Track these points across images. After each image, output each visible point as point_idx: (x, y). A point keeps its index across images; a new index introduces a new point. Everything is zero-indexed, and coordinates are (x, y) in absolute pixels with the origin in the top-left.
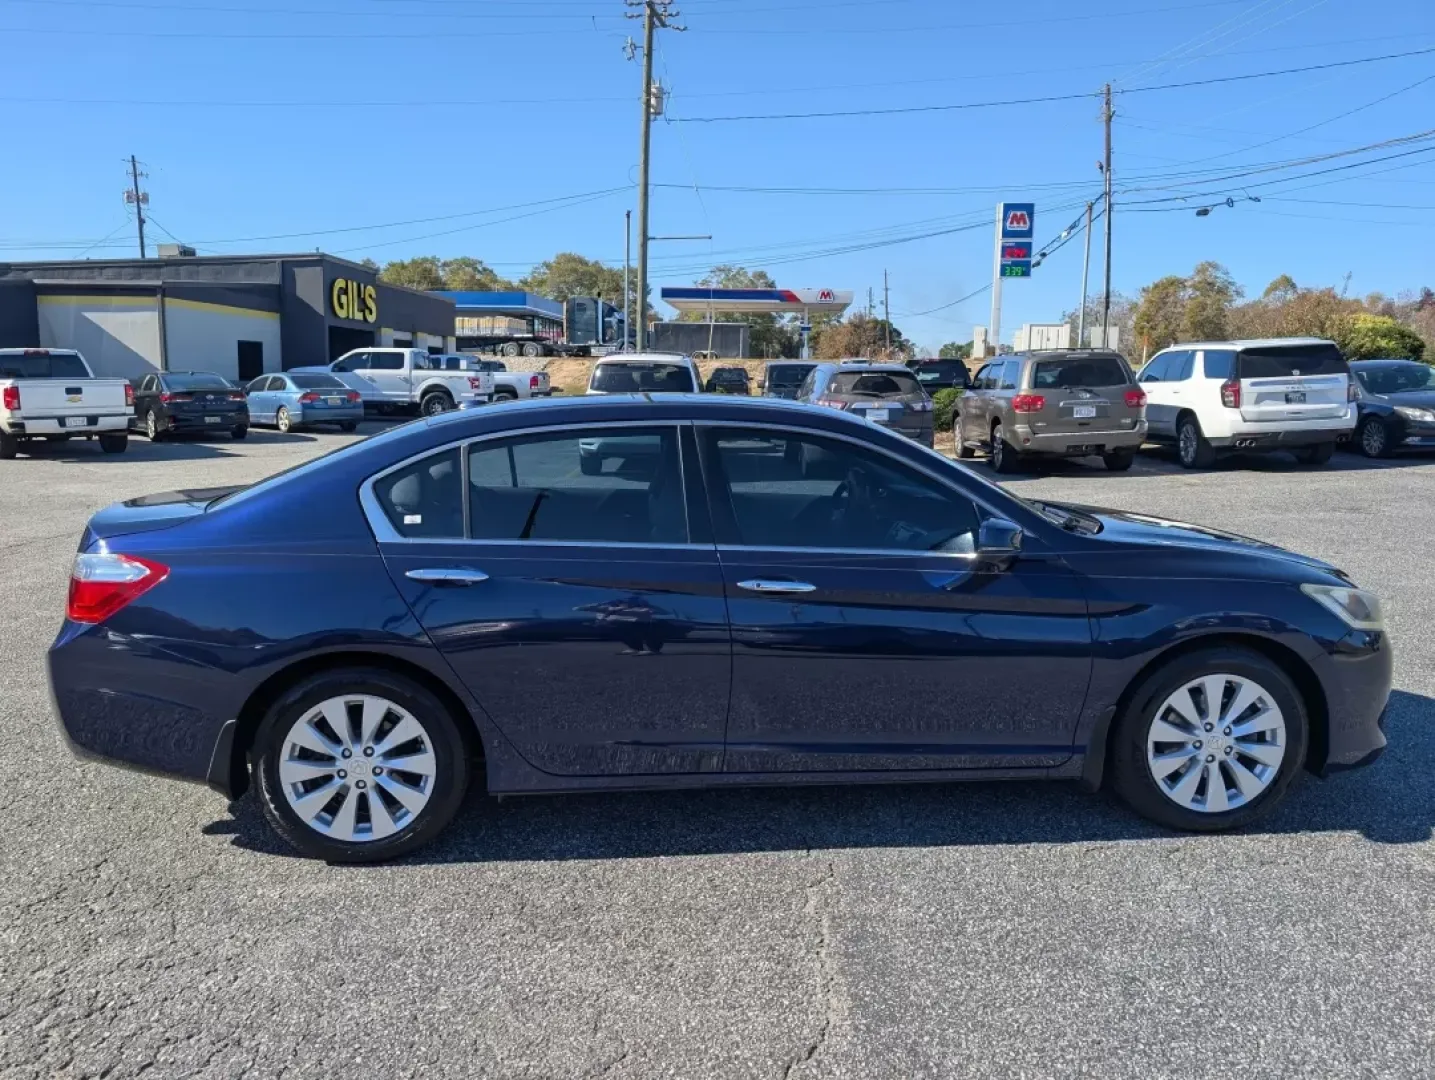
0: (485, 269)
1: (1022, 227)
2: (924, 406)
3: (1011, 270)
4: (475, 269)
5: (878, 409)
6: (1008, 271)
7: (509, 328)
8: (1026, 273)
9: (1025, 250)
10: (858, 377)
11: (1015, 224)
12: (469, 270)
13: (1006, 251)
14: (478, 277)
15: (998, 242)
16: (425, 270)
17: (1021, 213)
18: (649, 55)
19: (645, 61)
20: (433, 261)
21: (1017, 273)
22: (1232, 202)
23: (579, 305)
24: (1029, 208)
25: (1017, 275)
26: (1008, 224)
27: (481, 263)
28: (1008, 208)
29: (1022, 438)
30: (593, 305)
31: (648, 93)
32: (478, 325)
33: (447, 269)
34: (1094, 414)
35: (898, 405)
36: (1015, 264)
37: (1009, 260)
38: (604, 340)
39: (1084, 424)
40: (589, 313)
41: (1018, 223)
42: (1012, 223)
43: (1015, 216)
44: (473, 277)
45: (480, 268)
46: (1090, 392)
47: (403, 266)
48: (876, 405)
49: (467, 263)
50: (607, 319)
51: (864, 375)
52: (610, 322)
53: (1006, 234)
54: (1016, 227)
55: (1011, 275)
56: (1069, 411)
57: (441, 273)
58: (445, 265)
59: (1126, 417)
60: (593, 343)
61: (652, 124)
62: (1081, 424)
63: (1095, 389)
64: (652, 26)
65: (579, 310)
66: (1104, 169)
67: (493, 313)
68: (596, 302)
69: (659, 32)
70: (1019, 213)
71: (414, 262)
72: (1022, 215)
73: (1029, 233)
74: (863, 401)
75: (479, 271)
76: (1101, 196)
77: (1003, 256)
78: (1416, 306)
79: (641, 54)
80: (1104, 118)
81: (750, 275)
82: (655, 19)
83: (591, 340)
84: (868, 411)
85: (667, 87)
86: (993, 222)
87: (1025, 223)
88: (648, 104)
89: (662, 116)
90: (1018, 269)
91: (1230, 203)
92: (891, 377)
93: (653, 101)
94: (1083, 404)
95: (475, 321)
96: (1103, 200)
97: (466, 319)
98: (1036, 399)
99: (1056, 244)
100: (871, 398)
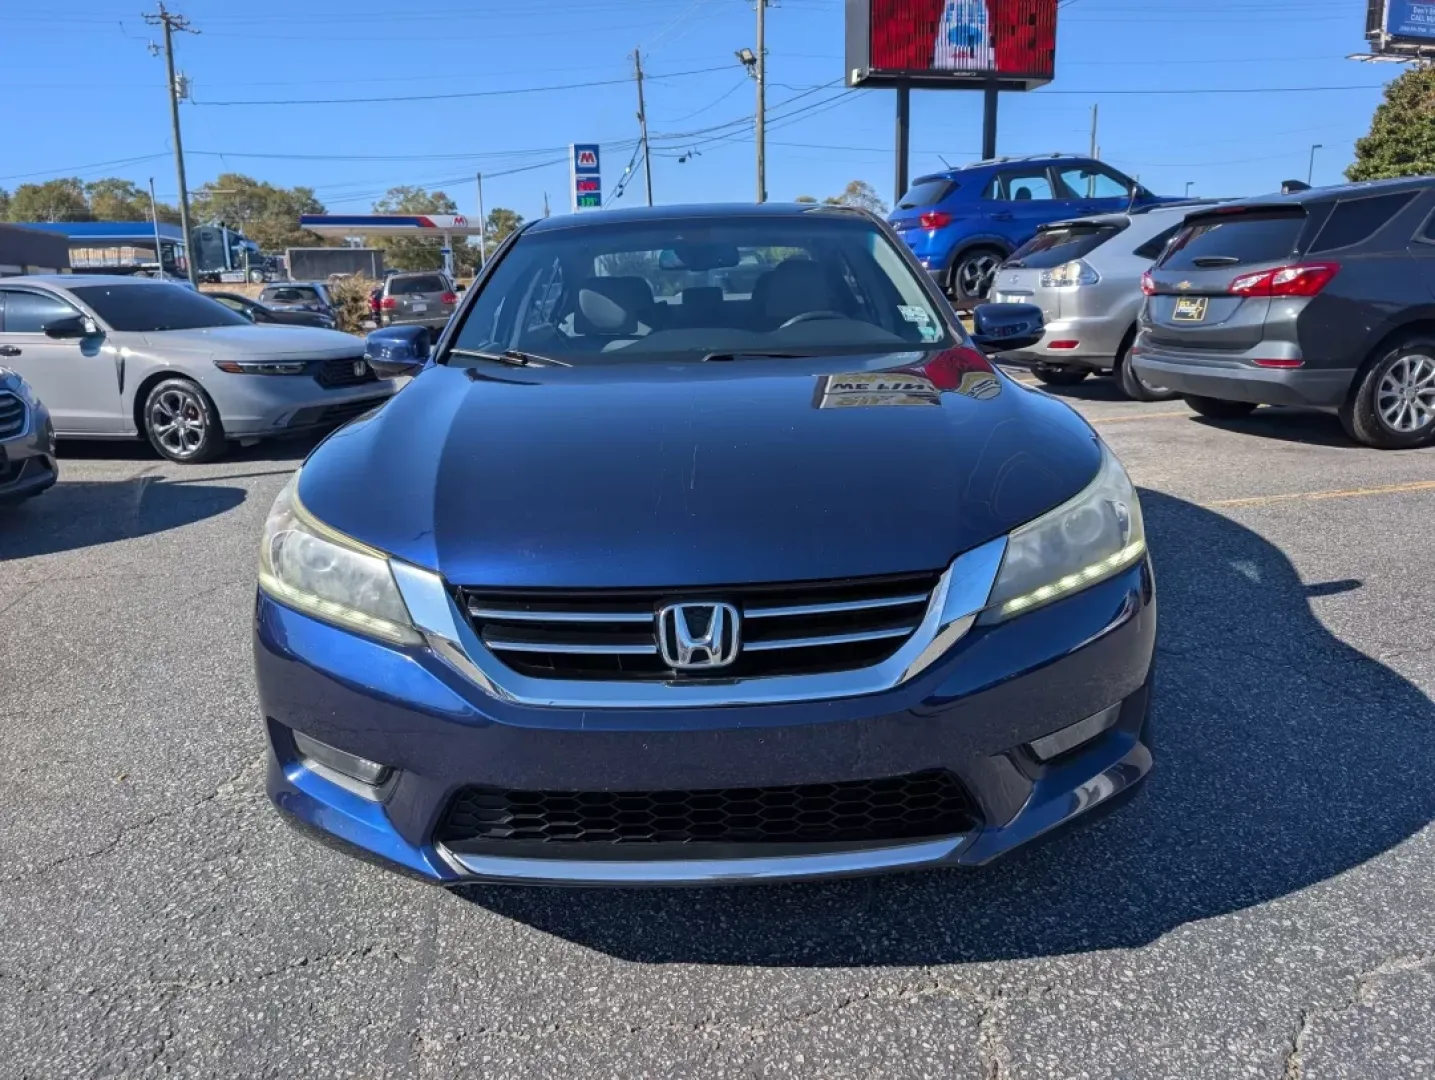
0: (138, 192)
1: (592, 164)
3: (585, 199)
4: (127, 191)
6: (583, 200)
7: (136, 258)
9: (596, 183)
11: (585, 162)
12: (119, 192)
13: (580, 185)
14: (130, 200)
15: (574, 177)
16: (61, 194)
17: (588, 152)
18: (170, 54)
19: (166, 58)
20: (75, 183)
21: (591, 203)
23: (204, 234)
24: (595, 148)
26: (579, 161)
27: (133, 184)
28: (578, 148)
30: (218, 234)
31: (172, 81)
32: (104, 256)
33: (94, 192)
36: (588, 195)
37: (583, 192)
38: (233, 267)
40: (215, 242)
41: (588, 161)
42: (582, 160)
43: (584, 156)
44: (122, 202)
45: (133, 191)
47: (35, 190)
49: (114, 184)
50: (234, 248)
52: (236, 251)
53: (579, 170)
54: (585, 164)
55: (586, 205)
57: (86, 196)
58: (90, 187)
60: (222, 270)
61: (180, 107)
64: (169, 31)
65: (205, 239)
66: (641, 118)
67: (119, 243)
68: (221, 232)
69: (176, 35)
70: (587, 152)
71: (48, 186)
72: (590, 154)
73: (596, 170)
75: (131, 194)
76: (642, 140)
77: (578, 189)
79: (163, 52)
80: (636, 77)
81: (429, 196)
82: (170, 25)
83: (220, 266)
85: (188, 77)
86: (568, 159)
87: (593, 160)
88: (174, 91)
89: (189, 100)
90: (592, 200)
93: (178, 88)
95: (100, 252)
97: (91, 250)
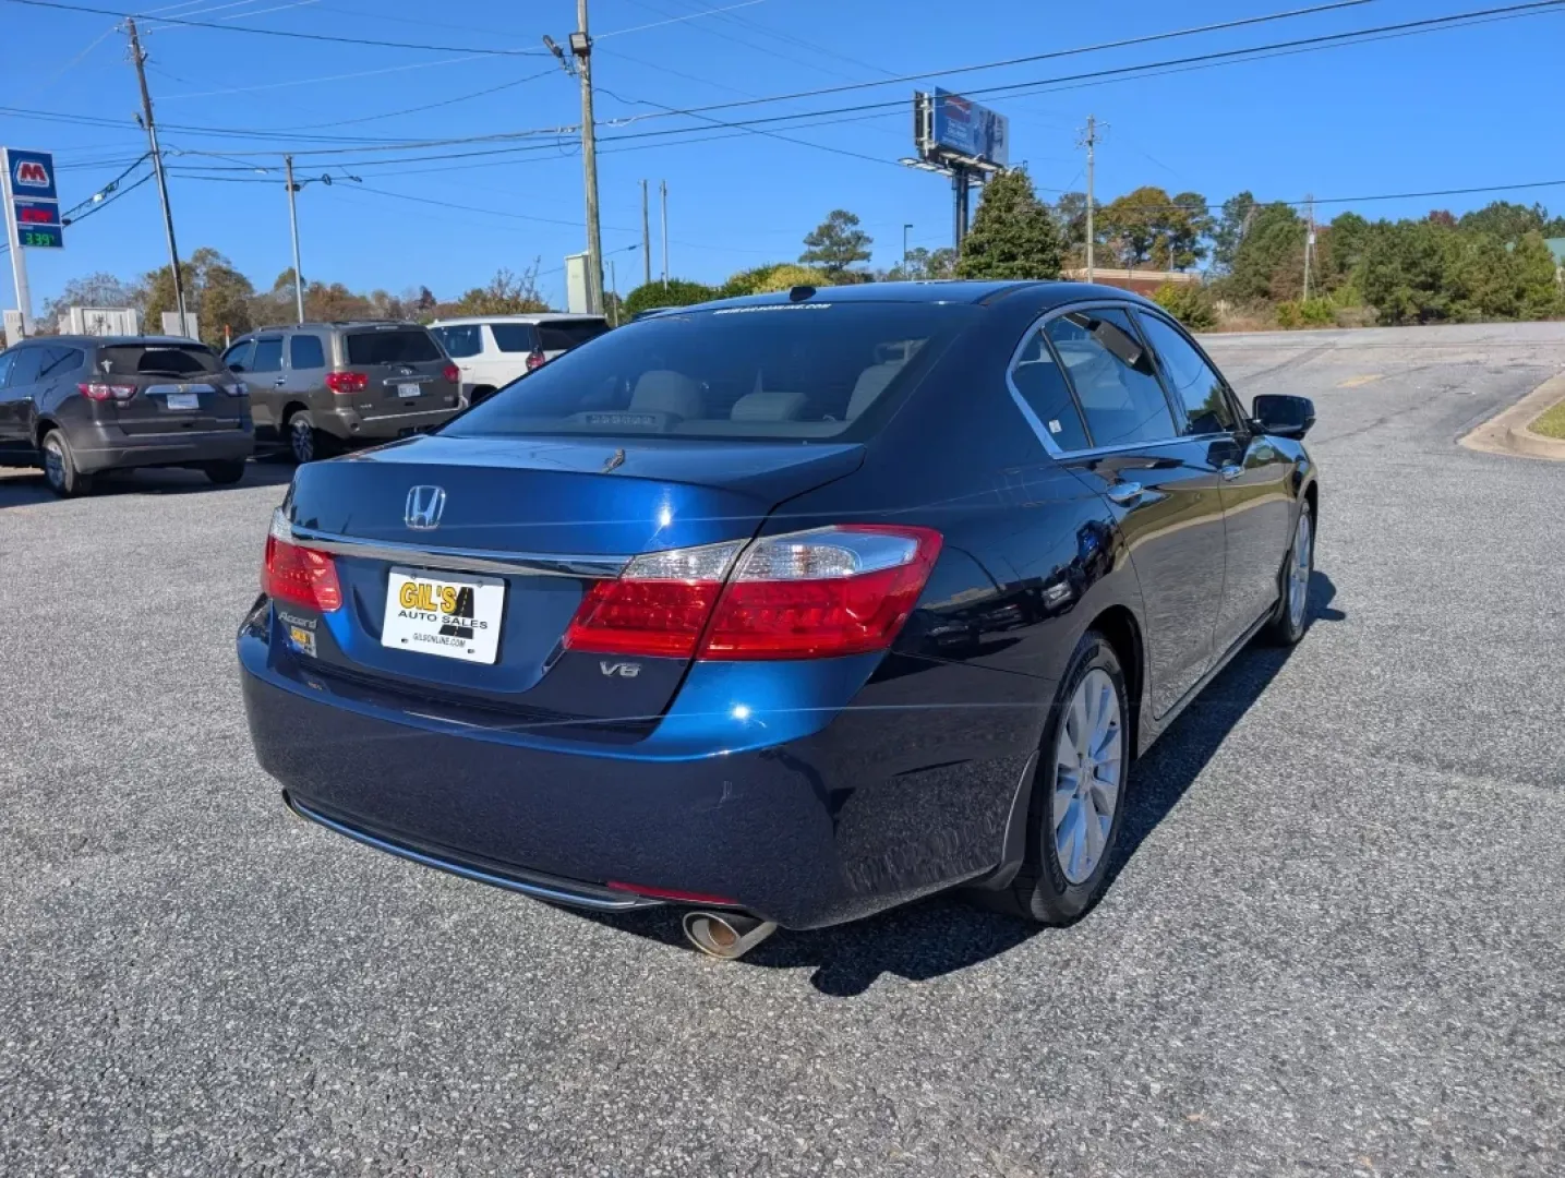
1: (38, 183)
2: (239, 389)
3: (34, 237)
5: (183, 394)
6: (30, 238)
8: (57, 242)
9: (50, 212)
10: (139, 353)
11: (29, 178)
13: (22, 213)
15: (9, 202)
21: (44, 242)
22: (329, 179)
24: (45, 160)
25: (44, 244)
26: (19, 177)
28: (14, 156)
29: (348, 423)
34: (418, 393)
35: (207, 388)
36: (38, 230)
37: (29, 225)
39: (410, 403)
41: (33, 177)
42: (24, 175)
43: (26, 169)
46: (412, 368)
48: (181, 387)
51: (148, 349)
53: (18, 190)
54: (28, 181)
55: (35, 243)
56: (393, 390)
59: (448, 395)
62: (407, 404)
63: (415, 364)
66: (145, 122)
70: (32, 165)
72: (36, 168)
73: (50, 192)
74: (158, 383)
76: (147, 156)
77: (19, 218)
78: (419, 304)
80: (134, 62)
84: (169, 397)
87: (43, 178)
90: (47, 238)
91: (327, 180)
92: (187, 353)
94: (406, 382)
96: (149, 160)
98: (357, 378)
99: (85, 210)
100: (169, 380)
